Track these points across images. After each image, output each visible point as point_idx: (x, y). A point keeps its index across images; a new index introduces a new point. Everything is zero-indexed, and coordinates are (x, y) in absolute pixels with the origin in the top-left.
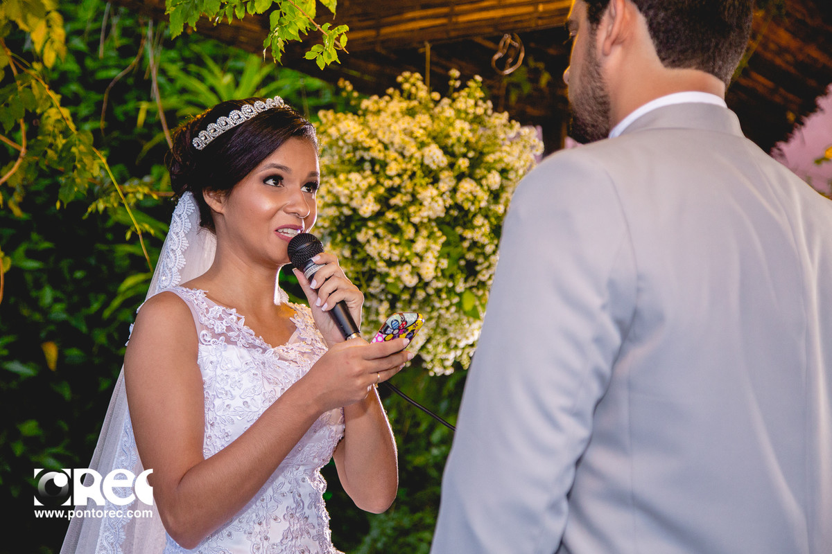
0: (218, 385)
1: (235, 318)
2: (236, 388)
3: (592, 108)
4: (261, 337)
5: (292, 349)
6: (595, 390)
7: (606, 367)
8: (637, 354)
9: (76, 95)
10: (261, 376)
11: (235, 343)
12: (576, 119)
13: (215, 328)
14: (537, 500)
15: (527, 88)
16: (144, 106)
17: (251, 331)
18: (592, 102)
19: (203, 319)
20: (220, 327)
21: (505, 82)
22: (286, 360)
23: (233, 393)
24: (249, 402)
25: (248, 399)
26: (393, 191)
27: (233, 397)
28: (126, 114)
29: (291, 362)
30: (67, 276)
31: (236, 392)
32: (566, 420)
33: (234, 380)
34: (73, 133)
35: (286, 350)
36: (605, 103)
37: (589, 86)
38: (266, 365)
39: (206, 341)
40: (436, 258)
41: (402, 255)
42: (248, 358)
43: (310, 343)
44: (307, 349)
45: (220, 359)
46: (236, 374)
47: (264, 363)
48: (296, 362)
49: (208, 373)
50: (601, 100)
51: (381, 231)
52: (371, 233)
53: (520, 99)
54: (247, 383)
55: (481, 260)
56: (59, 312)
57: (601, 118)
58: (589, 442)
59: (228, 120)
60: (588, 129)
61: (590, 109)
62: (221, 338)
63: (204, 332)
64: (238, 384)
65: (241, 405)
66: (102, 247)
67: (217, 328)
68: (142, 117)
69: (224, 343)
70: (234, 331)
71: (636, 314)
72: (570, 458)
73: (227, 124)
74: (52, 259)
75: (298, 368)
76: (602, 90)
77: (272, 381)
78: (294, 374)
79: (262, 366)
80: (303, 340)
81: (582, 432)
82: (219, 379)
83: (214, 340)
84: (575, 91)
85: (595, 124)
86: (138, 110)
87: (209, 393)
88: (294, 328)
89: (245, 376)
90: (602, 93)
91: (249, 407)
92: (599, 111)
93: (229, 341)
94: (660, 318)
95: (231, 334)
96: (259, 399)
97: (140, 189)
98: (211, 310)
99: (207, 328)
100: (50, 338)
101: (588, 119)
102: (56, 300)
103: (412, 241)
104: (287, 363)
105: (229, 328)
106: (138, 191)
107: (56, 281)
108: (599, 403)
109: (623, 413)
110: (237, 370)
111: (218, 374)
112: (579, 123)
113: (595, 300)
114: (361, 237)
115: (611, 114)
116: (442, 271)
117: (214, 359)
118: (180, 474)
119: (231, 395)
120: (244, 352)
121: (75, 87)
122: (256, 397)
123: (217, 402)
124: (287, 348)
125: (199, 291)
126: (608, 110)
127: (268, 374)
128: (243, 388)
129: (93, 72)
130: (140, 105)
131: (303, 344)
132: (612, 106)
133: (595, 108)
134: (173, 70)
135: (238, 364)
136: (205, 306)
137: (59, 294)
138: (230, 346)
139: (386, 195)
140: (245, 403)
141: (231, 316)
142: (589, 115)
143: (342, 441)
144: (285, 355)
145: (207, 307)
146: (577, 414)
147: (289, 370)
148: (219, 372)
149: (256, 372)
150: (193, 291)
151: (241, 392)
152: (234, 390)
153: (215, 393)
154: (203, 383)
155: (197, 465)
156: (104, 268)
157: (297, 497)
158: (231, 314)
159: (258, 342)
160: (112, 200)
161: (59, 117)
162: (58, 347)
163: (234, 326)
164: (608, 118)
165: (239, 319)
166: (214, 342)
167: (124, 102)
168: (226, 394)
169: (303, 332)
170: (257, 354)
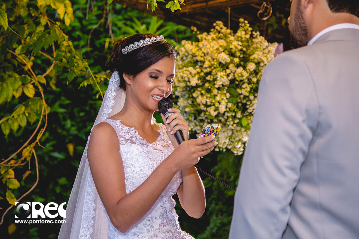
0: (128, 162)
1: (134, 132)
2: (137, 163)
3: (300, 33)
4: (145, 139)
5: (159, 144)
6: (301, 158)
7: (305, 148)
8: (320, 142)
9: (79, 36)
10: (147, 157)
11: (135, 143)
12: (293, 38)
13: (126, 137)
14: (276, 207)
15: (276, 26)
16: (108, 40)
17: (141, 138)
18: (300, 30)
19: (121, 133)
20: (128, 136)
21: (266, 24)
22: (157, 150)
23: (135, 165)
24: (143, 169)
25: (142, 168)
26: (207, 74)
27: (135, 167)
28: (100, 44)
29: (159, 151)
30: (77, 115)
31: (137, 165)
32: (288, 172)
33: (135, 160)
34: (73, 51)
35: (156, 145)
36: (305, 30)
37: (298, 23)
38: (149, 153)
39: (122, 143)
40: (226, 103)
41: (211, 102)
42: (141, 150)
43: (166, 141)
44: (165, 144)
45: (129, 151)
46: (136, 157)
47: (148, 152)
48: (161, 150)
49: (124, 157)
50: (304, 29)
51: (203, 92)
52: (199, 93)
53: (272, 31)
54: (141, 161)
55: (248, 103)
56: (74, 131)
57: (304, 37)
58: (299, 181)
59: (139, 44)
60: (298, 43)
61: (299, 33)
62: (129, 141)
63: (121, 139)
64: (137, 161)
65: (139, 170)
66: (92, 102)
67: (127, 137)
68: (107, 45)
69: (130, 144)
70: (134, 138)
71: (319, 124)
72: (290, 188)
73: (138, 45)
74: (70, 108)
75: (162, 153)
76: (304, 23)
77: (152, 159)
78: (161, 156)
79: (147, 153)
80: (163, 140)
81: (295, 177)
82: (129, 159)
83: (126, 142)
84: (293, 25)
85: (301, 40)
86: (105, 42)
87: (125, 165)
88: (159, 134)
89: (140, 158)
90: (304, 25)
91: (142, 171)
92: (303, 34)
93: (132, 142)
94: (330, 126)
95: (133, 139)
96: (147, 167)
97: (102, 76)
98: (123, 129)
99: (122, 137)
100: (70, 142)
101: (298, 38)
102: (72, 126)
103: (215, 96)
104: (157, 151)
105: (132, 137)
106: (101, 77)
107: (72, 117)
108: (303, 164)
109: (314, 168)
110: (136, 155)
111: (128, 157)
112: (294, 40)
113: (299, 118)
114: (195, 95)
115: (308, 34)
116: (229, 108)
117: (126, 150)
118: (117, 201)
119: (135, 166)
120: (139, 147)
121: (78, 33)
122: (145, 167)
123: (128, 169)
124: (157, 144)
125: (117, 121)
126: (307, 33)
127: (150, 156)
128: (140, 163)
129: (86, 27)
130: (106, 40)
131: (163, 142)
132: (309, 31)
133: (301, 32)
134: (120, 24)
135: (137, 152)
136: (120, 127)
137: (74, 123)
138: (133, 145)
139: (204, 76)
140: (141, 170)
141: (132, 131)
142: (298, 36)
143: (181, 184)
144: (156, 147)
145: (121, 128)
146: (292, 169)
147: (159, 154)
148: (128, 156)
149: (145, 156)
150: (115, 121)
151: (139, 164)
152: (136, 164)
153: (127, 166)
154: (122, 161)
155: (124, 197)
156: (92, 111)
157: (164, 208)
158: (132, 130)
159: (144, 142)
160: (90, 81)
161: (68, 44)
162: (74, 146)
163: (134, 135)
164: (307, 37)
165: (136, 132)
166: (126, 143)
167: (99, 39)
168: (132, 166)
169: (163, 136)
170: (144, 147)
